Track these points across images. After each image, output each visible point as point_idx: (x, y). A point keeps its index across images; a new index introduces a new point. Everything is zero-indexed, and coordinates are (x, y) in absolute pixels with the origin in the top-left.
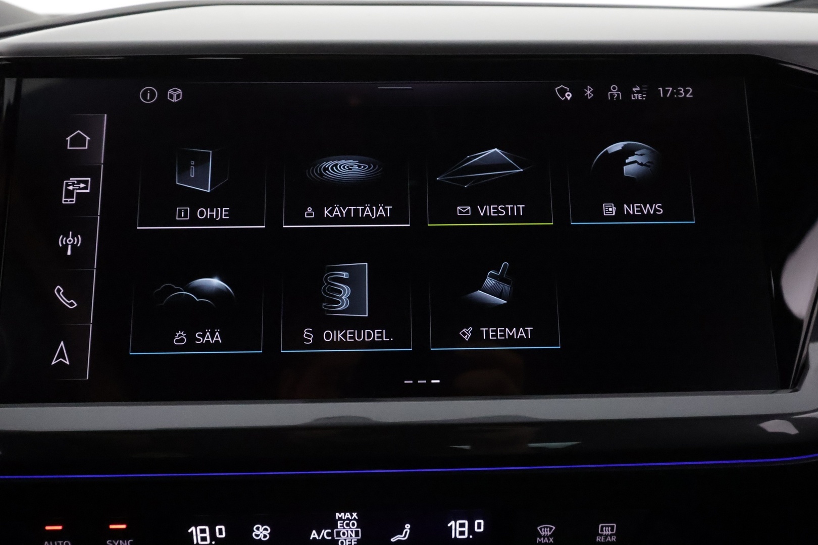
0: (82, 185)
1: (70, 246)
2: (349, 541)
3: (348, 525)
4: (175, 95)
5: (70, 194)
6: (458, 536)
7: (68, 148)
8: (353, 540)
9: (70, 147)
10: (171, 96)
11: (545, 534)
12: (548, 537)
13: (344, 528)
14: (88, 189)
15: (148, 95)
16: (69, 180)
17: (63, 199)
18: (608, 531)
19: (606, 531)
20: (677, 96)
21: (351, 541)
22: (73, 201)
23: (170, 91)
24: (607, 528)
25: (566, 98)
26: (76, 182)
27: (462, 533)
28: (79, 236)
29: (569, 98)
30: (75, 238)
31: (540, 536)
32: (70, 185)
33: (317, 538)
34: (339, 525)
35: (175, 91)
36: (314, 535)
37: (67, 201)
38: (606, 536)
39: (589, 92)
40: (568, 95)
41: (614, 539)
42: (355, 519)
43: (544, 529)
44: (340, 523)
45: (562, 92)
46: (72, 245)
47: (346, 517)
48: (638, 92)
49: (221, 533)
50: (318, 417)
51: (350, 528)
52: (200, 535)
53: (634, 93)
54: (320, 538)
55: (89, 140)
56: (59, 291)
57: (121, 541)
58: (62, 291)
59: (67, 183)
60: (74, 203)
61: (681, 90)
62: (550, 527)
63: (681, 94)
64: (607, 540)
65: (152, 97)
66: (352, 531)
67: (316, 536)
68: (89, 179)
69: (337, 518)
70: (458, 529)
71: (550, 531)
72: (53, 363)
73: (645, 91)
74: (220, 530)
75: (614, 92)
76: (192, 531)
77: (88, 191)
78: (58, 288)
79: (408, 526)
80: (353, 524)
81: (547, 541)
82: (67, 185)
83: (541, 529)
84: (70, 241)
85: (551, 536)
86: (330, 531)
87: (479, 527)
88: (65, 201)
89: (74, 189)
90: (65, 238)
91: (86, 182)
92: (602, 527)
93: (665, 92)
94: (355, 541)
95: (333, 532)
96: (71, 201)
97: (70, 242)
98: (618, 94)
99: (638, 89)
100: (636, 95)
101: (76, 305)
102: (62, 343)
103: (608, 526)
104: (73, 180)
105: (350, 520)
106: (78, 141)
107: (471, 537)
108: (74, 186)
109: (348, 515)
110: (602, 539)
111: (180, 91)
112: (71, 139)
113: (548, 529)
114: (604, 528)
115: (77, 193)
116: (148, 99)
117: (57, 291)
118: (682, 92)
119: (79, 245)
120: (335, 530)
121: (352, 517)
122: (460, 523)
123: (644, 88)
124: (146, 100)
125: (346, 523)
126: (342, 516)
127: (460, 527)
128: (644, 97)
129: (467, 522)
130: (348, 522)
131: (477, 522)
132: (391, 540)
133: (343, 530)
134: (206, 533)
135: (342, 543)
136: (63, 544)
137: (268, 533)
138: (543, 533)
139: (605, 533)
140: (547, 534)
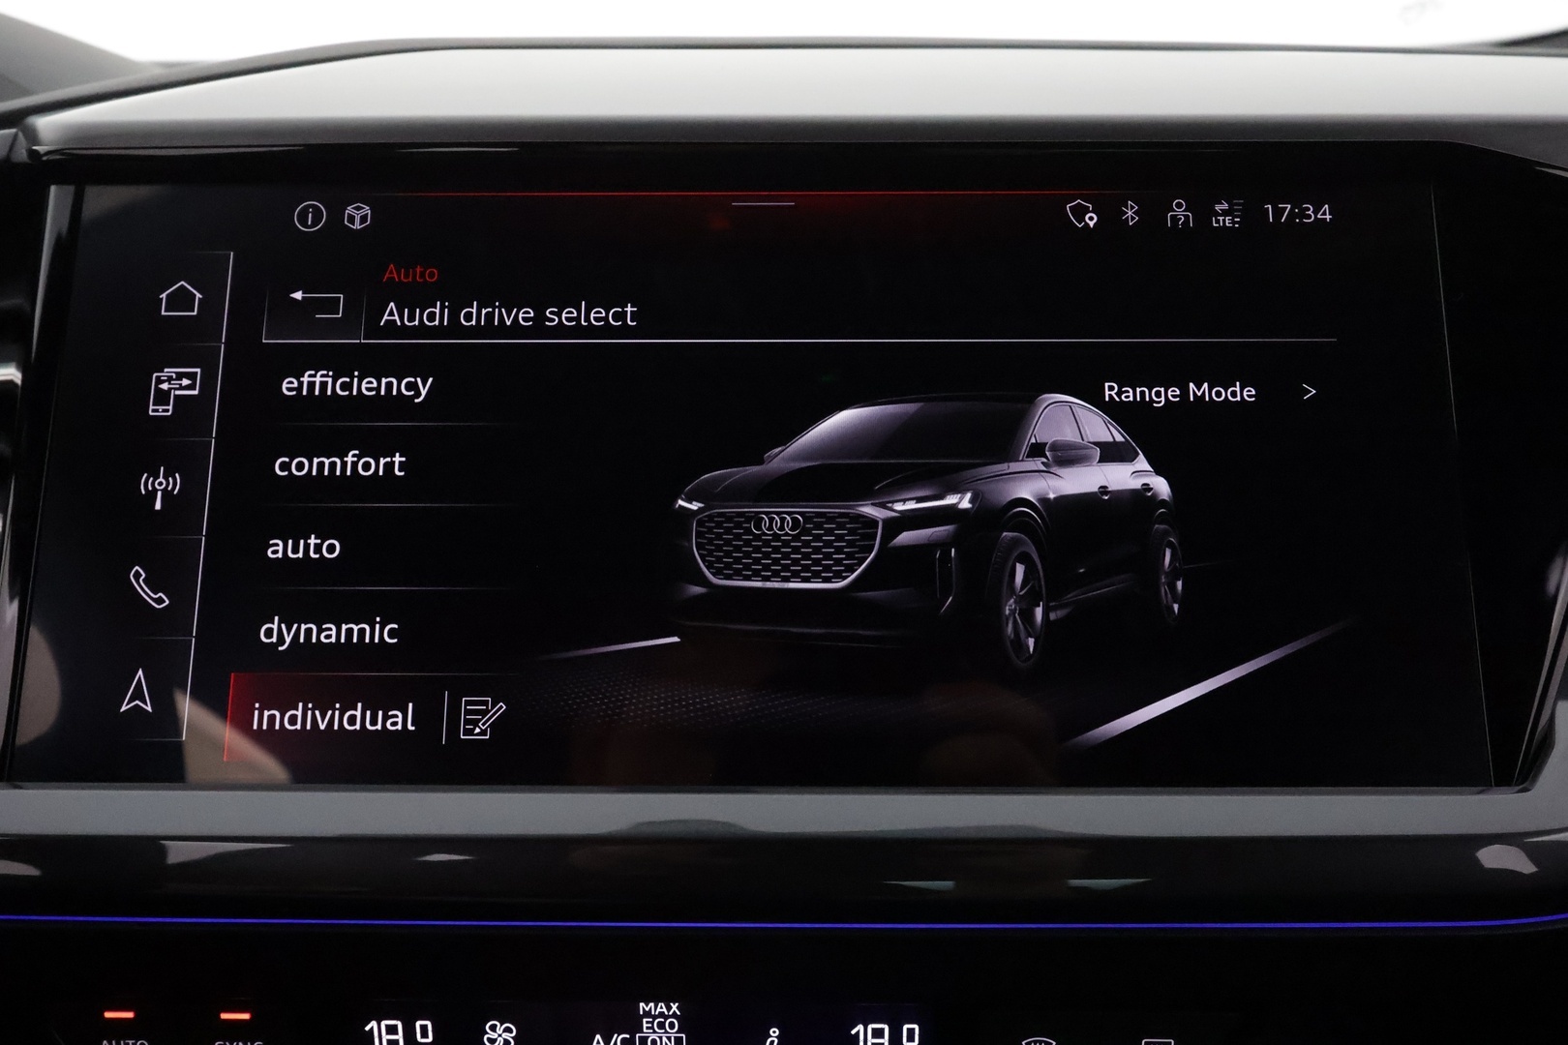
0: (185, 382)
1: (159, 493)
3: (661, 1026)
4: (358, 215)
5: (162, 397)
7: (163, 313)
9: (166, 311)
10: (352, 219)
13: (655, 1032)
14: (195, 389)
15: (309, 216)
16: (163, 372)
17: (151, 407)
20: (1301, 220)
22: (168, 411)
23: (350, 210)
25: (1087, 224)
26: (174, 376)
28: (177, 475)
29: (1091, 224)
30: (170, 479)
32: (163, 382)
34: (645, 1025)
35: (358, 208)
36: (598, 1042)
37: (157, 411)
39: (1130, 213)
40: (1091, 219)
42: (674, 1015)
43: (1035, 1044)
44: (647, 1022)
45: (1079, 213)
46: (165, 491)
47: (659, 1010)
48: (1225, 213)
49: (424, 1034)
50: (640, 820)
51: (666, 1032)
52: (386, 1037)
53: (1217, 214)
55: (200, 299)
56: (137, 575)
57: (240, 1044)
58: (144, 575)
59: (158, 378)
60: (169, 414)
61: (1309, 209)
62: (1046, 1042)
63: (1309, 217)
65: (317, 220)
66: (669, 1038)
68: (198, 370)
69: (641, 1013)
70: (871, 1040)
72: (123, 709)
73: (1238, 210)
74: (424, 1028)
75: (1179, 211)
76: (372, 1029)
77: (196, 392)
78: (137, 571)
79: (774, 1032)
80: (672, 1026)
82: (159, 381)
83: (1028, 1044)
84: (160, 484)
86: (628, 1036)
87: (910, 1038)
88: (154, 411)
89: (170, 389)
90: (151, 479)
91: (192, 376)
92: (1148, 1044)
93: (1278, 213)
95: (633, 1037)
96: (164, 411)
97: (160, 486)
98: (1187, 217)
99: (1225, 206)
100: (1221, 218)
101: (167, 602)
102: (140, 672)
103: (1159, 1043)
104: (170, 371)
105: (666, 1017)
106: (181, 300)
108: (170, 384)
109: (662, 1008)
111: (367, 211)
112: (168, 296)
115: (175, 395)
116: (310, 223)
117: (134, 576)
118: (1310, 212)
119: (175, 492)
120: (637, 1035)
121: (669, 1011)
122: (873, 1029)
123: (1237, 204)
124: (305, 225)
125: (659, 1022)
126: (651, 1008)
127: (873, 1037)
128: (1237, 222)
129: (886, 1028)
130: (663, 1020)
131: (906, 1027)
133: (653, 1036)
134: (396, 1034)
136: (134, 1044)
137: (512, 1038)
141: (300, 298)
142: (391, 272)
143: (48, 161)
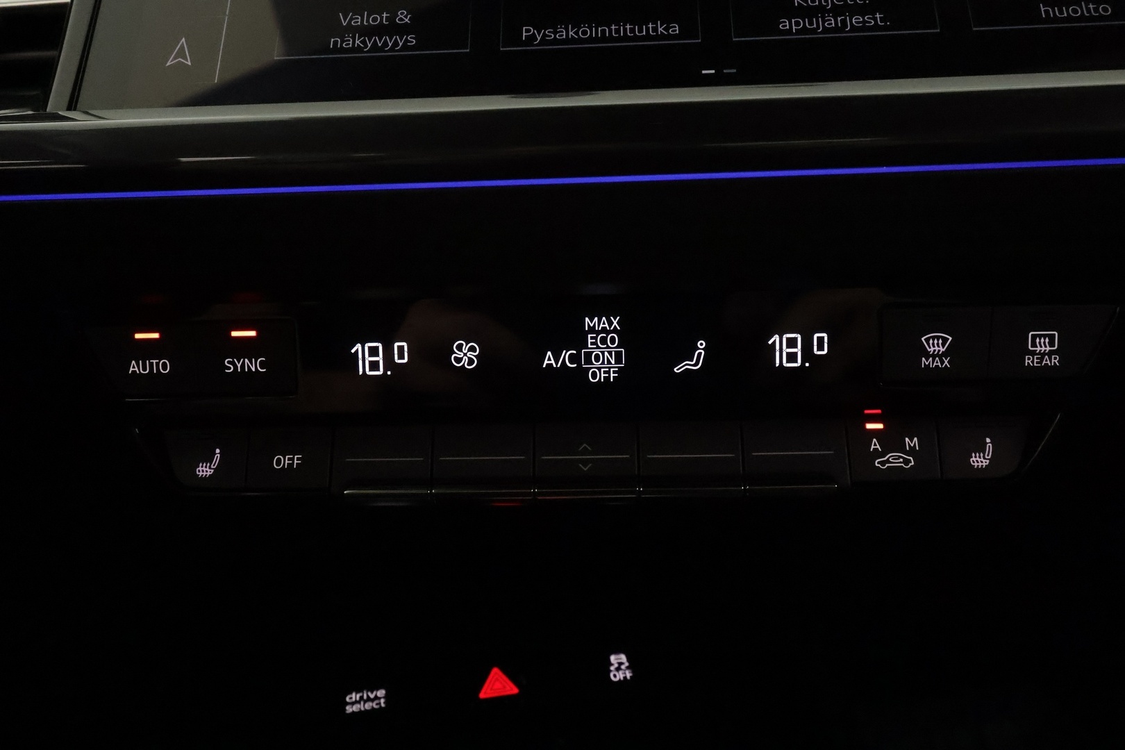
2: (605, 372)
3: (604, 341)
6: (785, 364)
8: (612, 370)
11: (935, 351)
12: (941, 356)
13: (598, 347)
18: (1046, 347)
19: (1041, 347)
21: (608, 372)
24: (1042, 340)
27: (792, 357)
31: (927, 355)
33: (555, 366)
34: (590, 341)
36: (549, 359)
38: (1043, 355)
41: (1055, 360)
42: (615, 331)
43: (933, 340)
44: (592, 338)
47: (602, 325)
49: (401, 355)
51: (608, 346)
52: (368, 352)
54: (558, 366)
57: (246, 360)
62: (943, 338)
64: (1044, 362)
66: (610, 353)
67: (553, 362)
69: (587, 329)
70: (786, 350)
71: (943, 346)
72: (168, 64)
74: (401, 350)
76: (357, 351)
79: (701, 344)
80: (613, 338)
81: (939, 364)
83: (927, 340)
85: (945, 354)
86: (575, 352)
87: (821, 346)
92: (1034, 337)
94: (614, 372)
95: (579, 353)
102: (184, 42)
103: (1045, 336)
105: (608, 332)
107: (807, 365)
109: (604, 323)
110: (1035, 361)
113: (940, 341)
114: (1038, 340)
120: (583, 351)
121: (610, 327)
122: (788, 339)
125: (601, 337)
126: (595, 324)
127: (788, 347)
129: (799, 338)
130: (605, 335)
131: (816, 337)
132: (675, 370)
133: (597, 351)
134: (377, 355)
135: (594, 374)
136: (158, 364)
137: (476, 356)
138: (932, 349)
139: (1039, 349)
140: (939, 351)
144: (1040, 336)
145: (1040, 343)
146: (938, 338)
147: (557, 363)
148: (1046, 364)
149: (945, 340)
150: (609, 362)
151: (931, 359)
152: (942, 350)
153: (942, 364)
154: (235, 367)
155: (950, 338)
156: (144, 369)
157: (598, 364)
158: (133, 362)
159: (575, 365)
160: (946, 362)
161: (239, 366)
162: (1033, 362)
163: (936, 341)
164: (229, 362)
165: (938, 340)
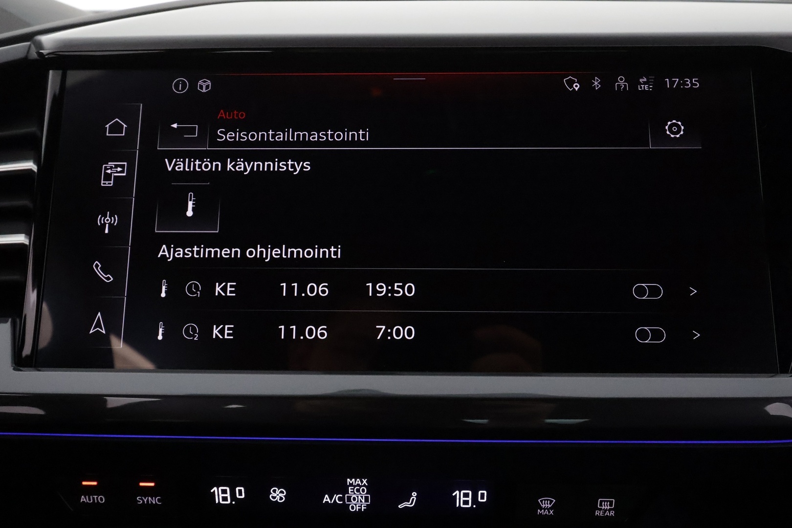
0: (119, 169)
1: (107, 225)
2: (359, 506)
3: (358, 491)
4: (205, 85)
5: (108, 177)
6: (462, 505)
7: (107, 135)
8: (363, 505)
9: (109, 133)
10: (201, 87)
11: (545, 506)
12: (549, 509)
13: (355, 494)
15: (179, 86)
16: (108, 164)
17: (102, 182)
18: (607, 506)
19: (605, 506)
20: (683, 86)
21: (361, 506)
22: (110, 184)
23: (200, 82)
24: (606, 503)
25: (574, 89)
26: (114, 166)
27: (466, 502)
28: (116, 216)
29: (577, 89)
30: (112, 218)
31: (541, 508)
32: (108, 169)
33: (330, 502)
34: (350, 490)
35: (205, 82)
36: (326, 499)
37: (105, 184)
38: (605, 511)
39: (596, 83)
40: (576, 86)
41: (612, 513)
42: (365, 485)
43: (545, 501)
44: (351, 489)
45: (571, 83)
46: (110, 224)
47: (357, 483)
48: (645, 83)
49: (240, 494)
51: (360, 494)
52: (221, 495)
53: (641, 84)
55: (125, 127)
56: (97, 266)
57: (150, 498)
58: (100, 266)
59: (105, 167)
61: (688, 81)
62: (550, 500)
63: (688, 85)
64: (606, 514)
65: (184, 88)
66: (362, 497)
67: (329, 500)
68: (126, 163)
69: (348, 484)
70: (462, 499)
71: (550, 504)
72: (91, 332)
73: (651, 82)
74: (240, 491)
75: (622, 82)
76: (214, 491)
77: (125, 174)
78: (97, 263)
79: (414, 494)
80: (363, 491)
81: (547, 513)
82: (106, 169)
83: (541, 501)
84: (108, 220)
85: (551, 508)
86: (341, 496)
87: (482, 498)
88: (104, 184)
89: (112, 173)
90: (103, 218)
91: (122, 166)
92: (601, 502)
93: (672, 83)
94: (364, 506)
95: (344, 497)
96: (109, 184)
97: (107, 221)
98: (625, 85)
99: (645, 80)
100: (643, 86)
101: (112, 279)
102: (99, 314)
103: (607, 501)
104: (111, 164)
105: (360, 486)
106: (116, 128)
108: (111, 170)
109: (358, 481)
110: (601, 513)
111: (209, 82)
112: (109, 126)
113: (549, 502)
114: (603, 503)
115: (114, 176)
116: (180, 89)
117: (95, 266)
118: (688, 83)
119: (115, 225)
120: (346, 495)
121: (362, 483)
122: (464, 493)
123: (651, 79)
124: (178, 90)
125: (357, 489)
126: (353, 482)
127: (464, 497)
128: (651, 88)
129: (470, 492)
130: (359, 488)
131: (480, 492)
132: (399, 506)
133: (354, 496)
134: (227, 493)
135: (353, 508)
136: (97, 498)
137: (284, 496)
138: (544, 506)
139: (603, 507)
140: (548, 507)
141: (176, 127)
142: (222, 114)
143: (49, 58)
144: (605, 501)
145: (604, 505)
146: (548, 500)
147: (331, 501)
148: (607, 515)
149: (551, 501)
150: (361, 501)
151: (543, 510)
152: (549, 506)
153: (549, 513)
154: (143, 501)
155: (554, 501)
156: (90, 500)
157: (354, 502)
158: (83, 497)
159: (342, 502)
160: (551, 512)
161: (145, 500)
162: (600, 514)
163: (546, 502)
164: (139, 499)
165: (547, 501)
